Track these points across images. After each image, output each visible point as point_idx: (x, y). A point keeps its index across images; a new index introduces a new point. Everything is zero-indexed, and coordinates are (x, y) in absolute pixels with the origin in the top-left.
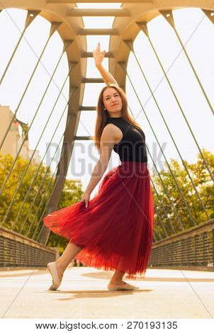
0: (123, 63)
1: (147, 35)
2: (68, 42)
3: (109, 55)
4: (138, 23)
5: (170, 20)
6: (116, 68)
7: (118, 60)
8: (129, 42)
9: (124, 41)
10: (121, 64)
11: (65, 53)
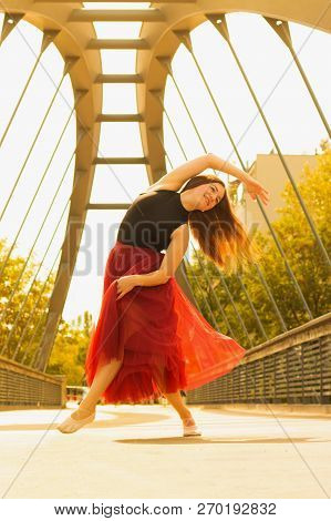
0: (158, 92)
1: (190, 51)
2: (71, 59)
3: (136, 79)
4: (176, 32)
5: (222, 29)
6: (143, 99)
7: (151, 87)
8: (164, 59)
9: (157, 58)
10: (155, 93)
11: (68, 75)
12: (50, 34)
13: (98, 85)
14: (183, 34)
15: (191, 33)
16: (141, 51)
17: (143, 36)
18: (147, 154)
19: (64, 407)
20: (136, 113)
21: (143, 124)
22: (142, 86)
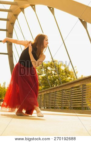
0: (13, 24)
1: (24, 14)
5: (34, 9)
7: (11, 22)
8: (16, 16)
9: (14, 15)
14: (22, 9)
15: (24, 9)
20: (6, 29)
21: (7, 32)
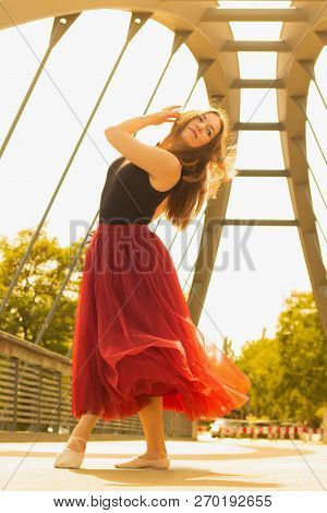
0: (300, 99)
2: (205, 63)
3: (276, 84)
4: (319, 33)
6: (288, 104)
7: (292, 93)
8: (307, 64)
9: (299, 61)
10: (296, 100)
11: (202, 79)
12: (182, 35)
13: (234, 90)
16: (282, 54)
17: (284, 38)
18: (288, 166)
19: (195, 440)
20: (277, 121)
21: (284, 133)
22: (283, 92)
